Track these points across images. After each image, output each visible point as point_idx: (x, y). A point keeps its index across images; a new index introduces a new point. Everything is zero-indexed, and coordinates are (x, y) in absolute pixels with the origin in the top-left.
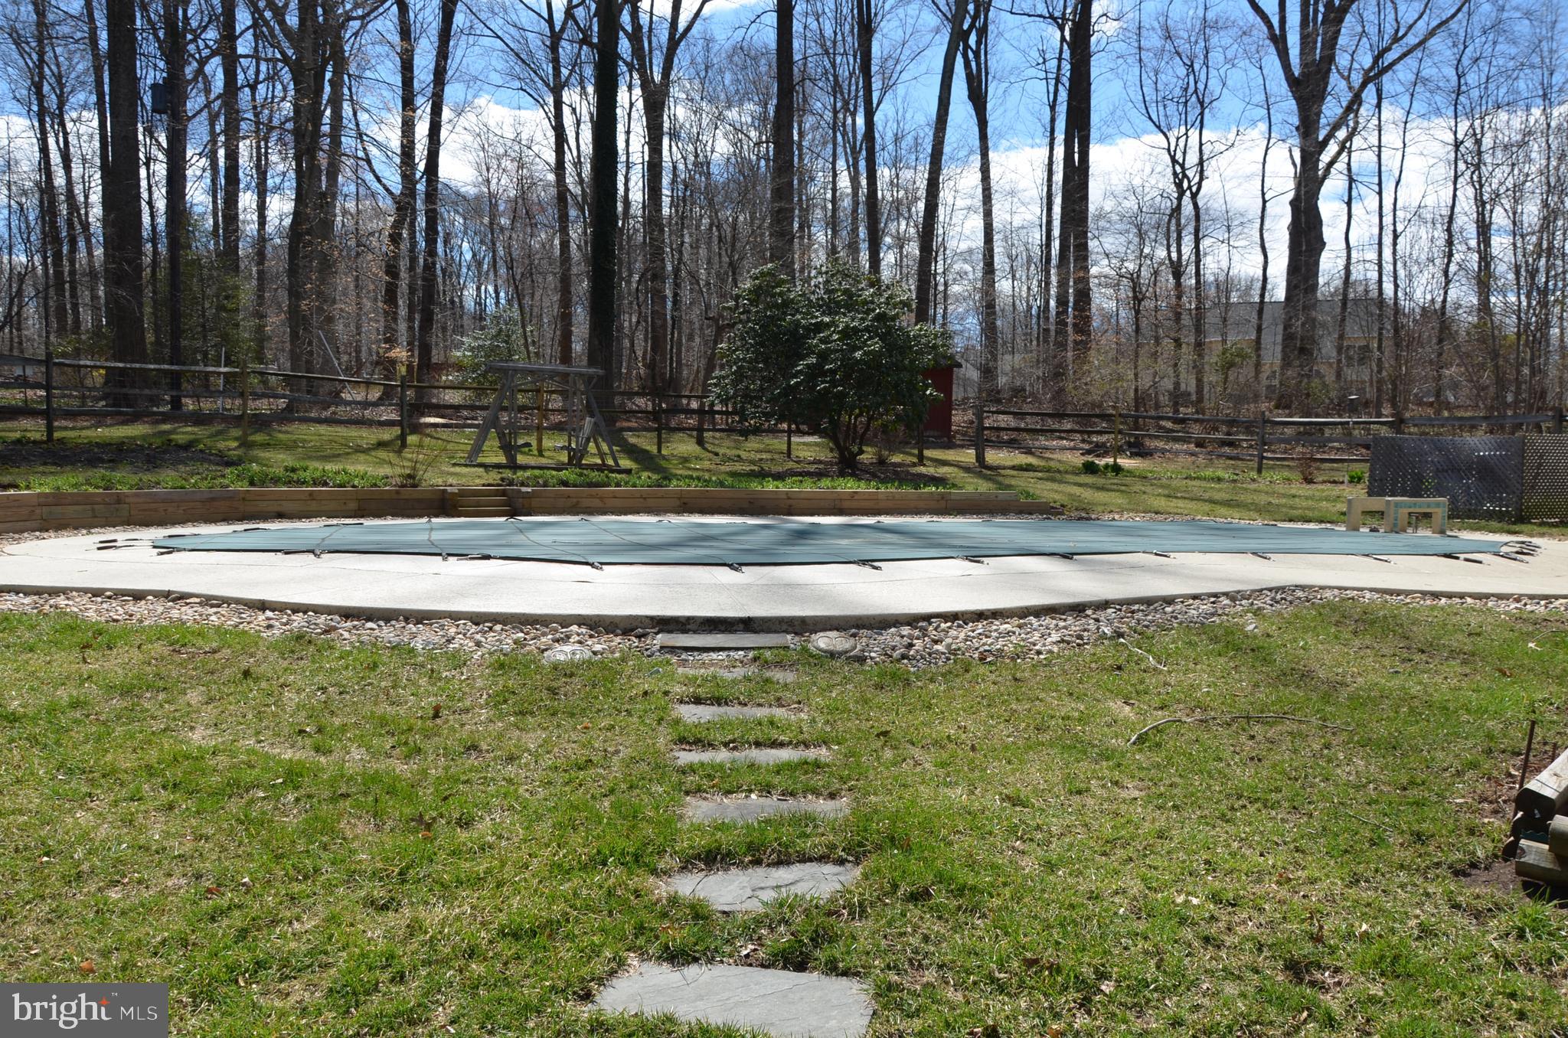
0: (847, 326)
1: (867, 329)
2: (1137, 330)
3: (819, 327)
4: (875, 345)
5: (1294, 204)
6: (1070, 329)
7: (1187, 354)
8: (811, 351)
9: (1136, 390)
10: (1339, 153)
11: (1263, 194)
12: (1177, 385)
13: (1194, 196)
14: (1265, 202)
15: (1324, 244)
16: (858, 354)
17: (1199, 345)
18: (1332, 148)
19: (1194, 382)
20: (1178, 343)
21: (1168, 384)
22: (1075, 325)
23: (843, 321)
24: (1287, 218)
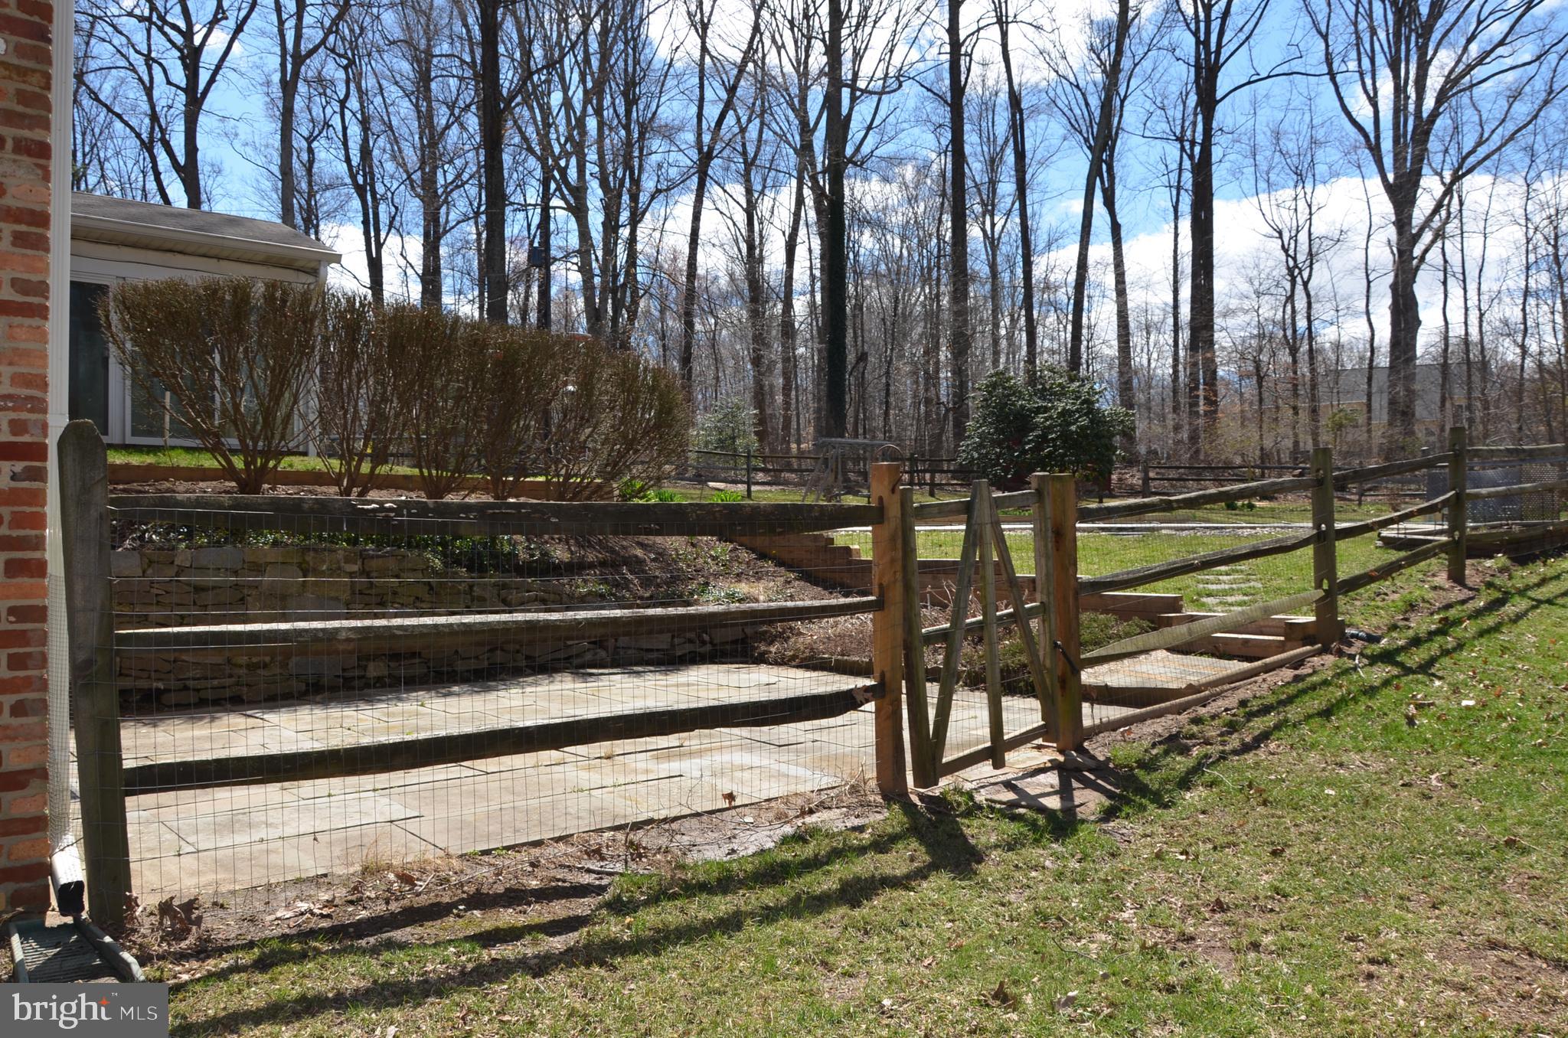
0: (1064, 409)
1: (1077, 411)
2: (1261, 400)
3: (1039, 410)
4: (1084, 421)
5: (1394, 287)
6: (1202, 402)
7: (1304, 416)
8: (1035, 427)
9: (1262, 449)
10: (1433, 242)
11: (1367, 276)
12: (1296, 443)
13: (1305, 284)
14: (1369, 282)
15: (1419, 323)
16: (1073, 428)
17: (1314, 411)
18: (1427, 237)
19: (1310, 441)
20: (1295, 409)
21: (1288, 443)
22: (1206, 398)
23: (1061, 406)
24: (1388, 300)
